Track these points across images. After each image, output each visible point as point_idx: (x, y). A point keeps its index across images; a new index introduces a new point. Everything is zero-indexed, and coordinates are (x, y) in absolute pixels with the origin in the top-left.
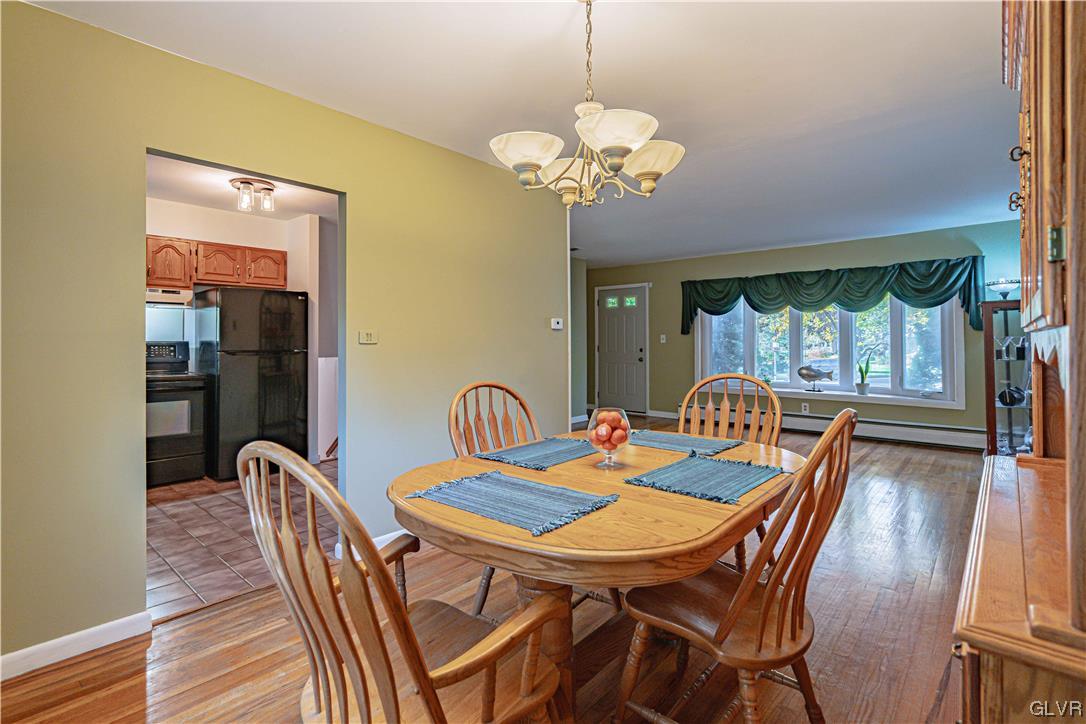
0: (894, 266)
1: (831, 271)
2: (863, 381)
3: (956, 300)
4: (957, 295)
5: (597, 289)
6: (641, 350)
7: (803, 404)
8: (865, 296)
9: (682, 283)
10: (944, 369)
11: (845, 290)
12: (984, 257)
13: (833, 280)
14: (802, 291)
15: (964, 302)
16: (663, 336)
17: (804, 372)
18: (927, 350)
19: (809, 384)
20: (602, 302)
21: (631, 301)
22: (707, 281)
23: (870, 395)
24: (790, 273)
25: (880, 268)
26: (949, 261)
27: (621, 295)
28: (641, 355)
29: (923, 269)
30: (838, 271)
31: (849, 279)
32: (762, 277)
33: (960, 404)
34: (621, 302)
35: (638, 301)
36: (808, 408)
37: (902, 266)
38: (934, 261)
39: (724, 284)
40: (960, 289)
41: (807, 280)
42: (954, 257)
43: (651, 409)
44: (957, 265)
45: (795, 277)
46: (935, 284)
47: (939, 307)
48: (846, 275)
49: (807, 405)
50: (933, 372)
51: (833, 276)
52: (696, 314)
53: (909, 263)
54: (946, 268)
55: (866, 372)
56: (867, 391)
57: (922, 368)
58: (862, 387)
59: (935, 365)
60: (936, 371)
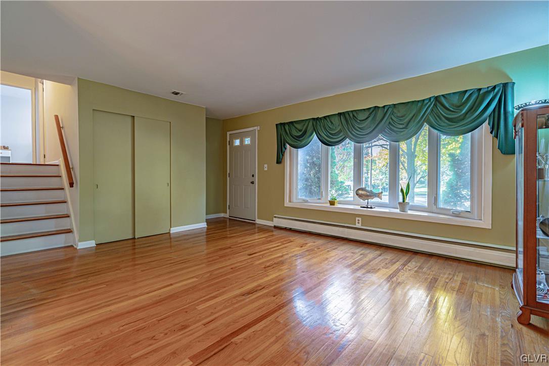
0: (430, 99)
1: (378, 107)
2: (404, 201)
3: (486, 127)
4: (487, 122)
5: (228, 133)
6: (253, 176)
7: (357, 219)
8: (405, 128)
9: (277, 125)
10: (472, 191)
11: (390, 123)
12: (514, 83)
13: (380, 114)
14: (356, 125)
15: (493, 128)
16: (266, 166)
17: (360, 192)
18: (459, 175)
19: (364, 202)
20: (231, 143)
21: (247, 141)
22: (292, 123)
23: (410, 212)
24: (348, 112)
25: (418, 101)
26: (480, 90)
27: (242, 137)
28: (252, 179)
29: (455, 100)
30: (384, 107)
31: (393, 113)
32: (328, 116)
33: (486, 223)
34: (242, 142)
35: (251, 141)
36: (360, 222)
37: (437, 98)
38: (466, 91)
39: (302, 124)
40: (490, 116)
41: (361, 117)
42: (485, 85)
43: (258, 218)
44: (488, 92)
45: (351, 115)
46: (467, 113)
47: (470, 133)
48: (390, 110)
49: (360, 219)
50: (463, 193)
51: (380, 110)
52: (286, 149)
53: (443, 95)
54: (478, 97)
55: (407, 193)
56: (407, 208)
57: (454, 189)
58: (403, 205)
59: (465, 188)
60: (466, 192)
